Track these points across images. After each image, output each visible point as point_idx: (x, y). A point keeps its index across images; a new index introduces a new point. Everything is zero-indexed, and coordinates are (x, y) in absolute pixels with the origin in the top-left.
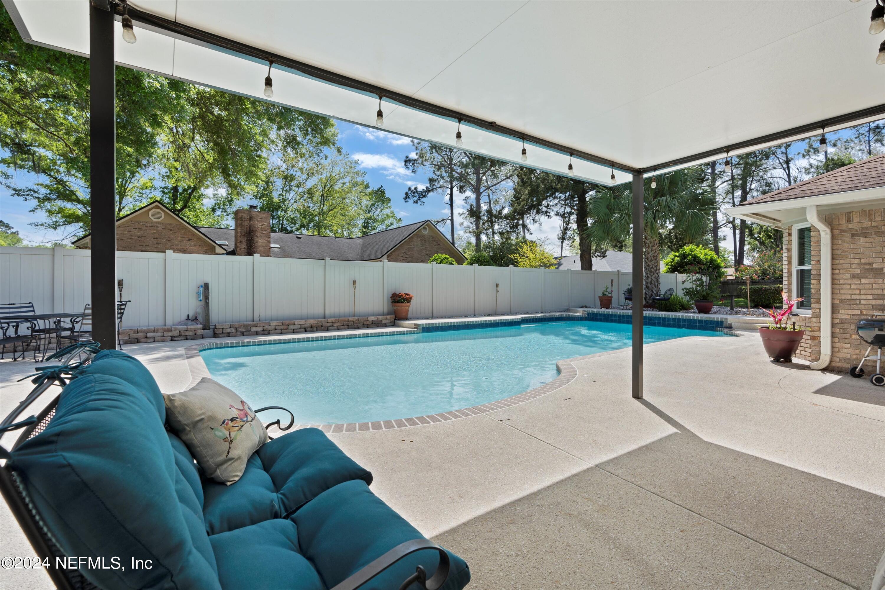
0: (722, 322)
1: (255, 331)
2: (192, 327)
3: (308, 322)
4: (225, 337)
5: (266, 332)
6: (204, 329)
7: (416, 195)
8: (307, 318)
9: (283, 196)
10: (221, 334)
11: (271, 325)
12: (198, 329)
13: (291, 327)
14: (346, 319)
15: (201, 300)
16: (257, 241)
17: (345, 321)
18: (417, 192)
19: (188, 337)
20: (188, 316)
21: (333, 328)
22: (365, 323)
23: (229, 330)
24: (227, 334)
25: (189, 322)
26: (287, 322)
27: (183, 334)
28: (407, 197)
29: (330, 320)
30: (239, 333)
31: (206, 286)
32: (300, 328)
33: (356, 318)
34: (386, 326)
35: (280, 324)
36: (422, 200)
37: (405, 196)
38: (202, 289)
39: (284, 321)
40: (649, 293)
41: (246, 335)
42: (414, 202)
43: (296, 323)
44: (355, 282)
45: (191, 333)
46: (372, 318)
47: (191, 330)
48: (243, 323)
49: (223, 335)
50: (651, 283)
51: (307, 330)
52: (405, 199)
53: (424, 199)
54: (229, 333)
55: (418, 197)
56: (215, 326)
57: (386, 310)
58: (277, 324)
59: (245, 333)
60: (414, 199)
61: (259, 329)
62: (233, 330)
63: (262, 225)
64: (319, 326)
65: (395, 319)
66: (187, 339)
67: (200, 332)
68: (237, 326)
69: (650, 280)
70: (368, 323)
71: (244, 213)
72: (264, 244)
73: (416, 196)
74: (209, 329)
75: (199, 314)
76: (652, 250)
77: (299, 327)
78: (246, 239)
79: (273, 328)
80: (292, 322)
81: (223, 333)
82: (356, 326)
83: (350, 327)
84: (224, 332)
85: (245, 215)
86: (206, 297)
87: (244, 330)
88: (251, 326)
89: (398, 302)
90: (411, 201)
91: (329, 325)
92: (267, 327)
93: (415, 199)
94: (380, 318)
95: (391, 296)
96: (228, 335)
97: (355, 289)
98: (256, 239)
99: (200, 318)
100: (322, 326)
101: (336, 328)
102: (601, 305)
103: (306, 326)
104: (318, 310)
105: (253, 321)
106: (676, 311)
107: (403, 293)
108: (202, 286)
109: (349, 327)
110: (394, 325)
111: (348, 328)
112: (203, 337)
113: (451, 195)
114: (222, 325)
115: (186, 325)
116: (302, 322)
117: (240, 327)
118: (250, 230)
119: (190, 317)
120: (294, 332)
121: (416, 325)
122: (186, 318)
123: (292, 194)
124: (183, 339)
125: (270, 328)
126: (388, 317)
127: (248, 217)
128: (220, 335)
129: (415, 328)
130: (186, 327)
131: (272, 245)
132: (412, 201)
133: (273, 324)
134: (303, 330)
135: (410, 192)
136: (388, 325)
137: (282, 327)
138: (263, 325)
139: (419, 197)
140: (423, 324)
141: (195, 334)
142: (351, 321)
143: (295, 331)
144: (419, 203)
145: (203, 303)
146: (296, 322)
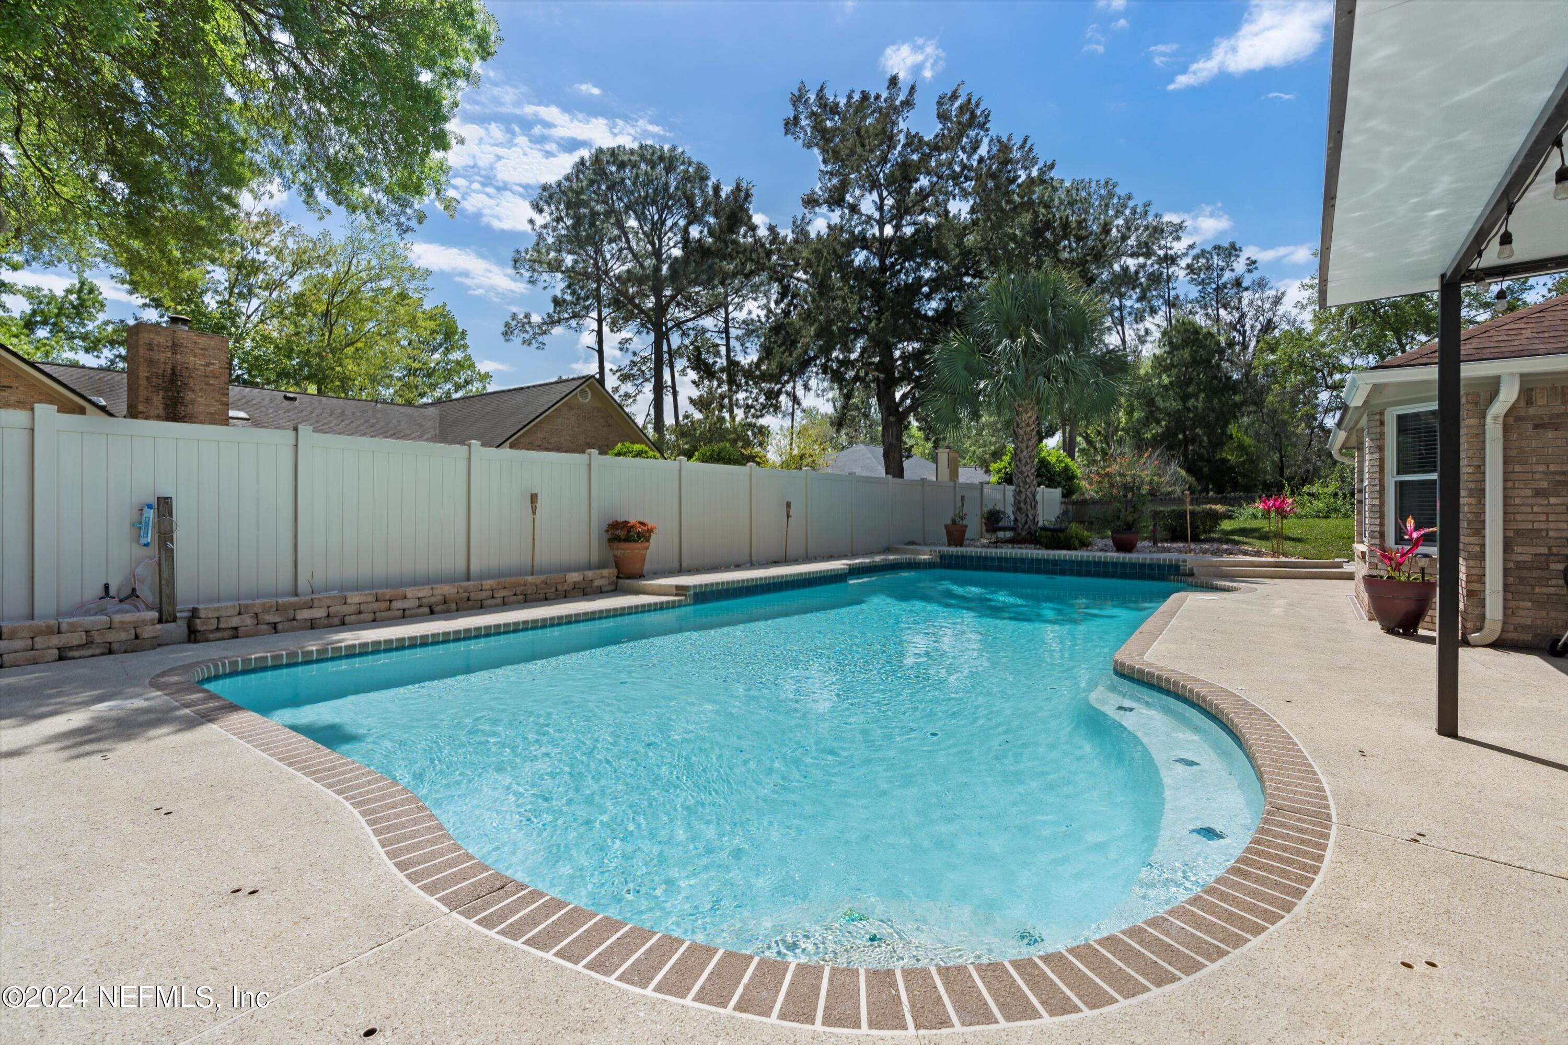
0: (1177, 567)
1: (306, 620)
2: (128, 617)
3: (437, 592)
4: (224, 639)
5: (336, 621)
6: (160, 621)
7: (528, 328)
8: (429, 581)
9: (230, 305)
10: (212, 631)
11: (349, 601)
12: (144, 623)
13: (397, 604)
14: (521, 579)
15: (147, 545)
16: (193, 402)
17: (519, 585)
18: (529, 323)
19: (115, 647)
20: (107, 587)
21: (492, 602)
22: (560, 588)
23: (235, 622)
24: (230, 632)
25: (111, 605)
26: (388, 593)
27: (98, 639)
28: (508, 332)
29: (488, 584)
30: (266, 627)
31: (164, 505)
32: (420, 606)
33: (543, 577)
34: (601, 593)
35: (370, 599)
36: (541, 338)
37: (503, 329)
38: (150, 514)
39: (380, 591)
40: (1022, 518)
41: (285, 631)
42: (524, 342)
43: (409, 595)
44: (534, 498)
45: (123, 636)
46: (574, 577)
47: (123, 626)
48: (273, 601)
49: (218, 635)
50: (1026, 503)
51: (436, 609)
52: (505, 334)
53: (544, 338)
54: (236, 628)
55: (531, 332)
56: (195, 611)
57: (595, 557)
58: (363, 599)
59: (280, 627)
60: (522, 335)
61: (320, 613)
62: (248, 620)
63: (207, 365)
64: (461, 600)
65: (618, 577)
66: (110, 652)
67: (148, 632)
68: (258, 610)
69: (1023, 497)
70: (566, 588)
71: (158, 333)
72: (212, 410)
73: (527, 331)
74: (174, 620)
75: (142, 582)
76: (1027, 447)
77: (416, 603)
78: (161, 394)
79: (353, 609)
80: (400, 591)
81: (218, 629)
82: (542, 596)
83: (529, 597)
84: (222, 626)
85: (160, 339)
86: (165, 537)
87: (277, 619)
88: (296, 608)
89: (627, 539)
90: (517, 339)
91: (483, 595)
92: (338, 608)
93: (527, 336)
94: (590, 574)
95: (605, 527)
96: (235, 633)
97: (534, 513)
98: (190, 396)
99: (147, 592)
100: (468, 599)
101: (499, 601)
102: (949, 540)
103: (433, 599)
104: (454, 563)
105: (296, 595)
106: (1075, 549)
107: (633, 520)
108: (150, 506)
109: (528, 599)
110: (616, 590)
111: (525, 601)
112: (158, 644)
113: (600, 333)
114: (217, 609)
115: (102, 611)
116: (424, 592)
117: (266, 610)
118: (173, 373)
119: (112, 591)
120: (405, 617)
121: (679, 588)
122: (100, 591)
123: (255, 303)
124: (98, 651)
125: (345, 609)
126: (605, 572)
127: (170, 344)
128: (211, 636)
129: (677, 595)
130: (105, 618)
131: (232, 413)
132: (520, 340)
133: (354, 598)
134: (427, 610)
135: (514, 323)
136: (604, 589)
137: (376, 606)
138: (328, 602)
139: (534, 334)
140: (695, 587)
141: (137, 637)
142: (532, 584)
143: (407, 612)
144: (535, 344)
145: (154, 550)
146: (411, 592)
